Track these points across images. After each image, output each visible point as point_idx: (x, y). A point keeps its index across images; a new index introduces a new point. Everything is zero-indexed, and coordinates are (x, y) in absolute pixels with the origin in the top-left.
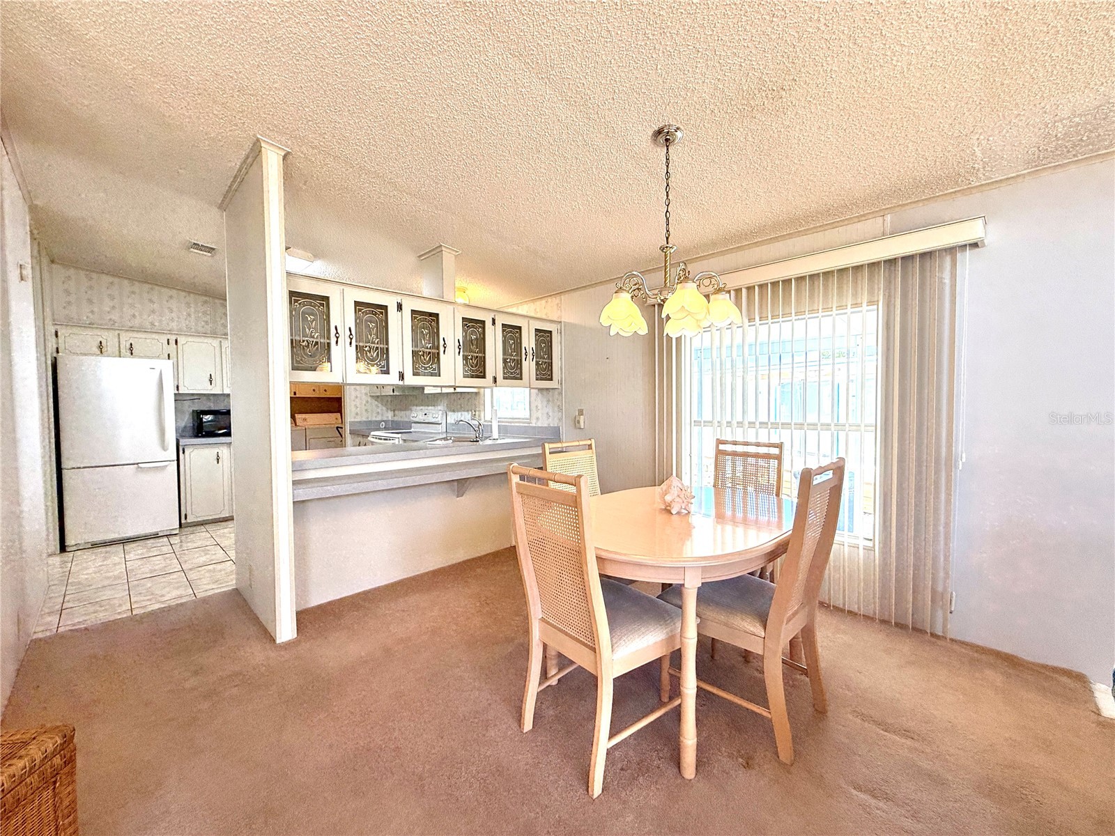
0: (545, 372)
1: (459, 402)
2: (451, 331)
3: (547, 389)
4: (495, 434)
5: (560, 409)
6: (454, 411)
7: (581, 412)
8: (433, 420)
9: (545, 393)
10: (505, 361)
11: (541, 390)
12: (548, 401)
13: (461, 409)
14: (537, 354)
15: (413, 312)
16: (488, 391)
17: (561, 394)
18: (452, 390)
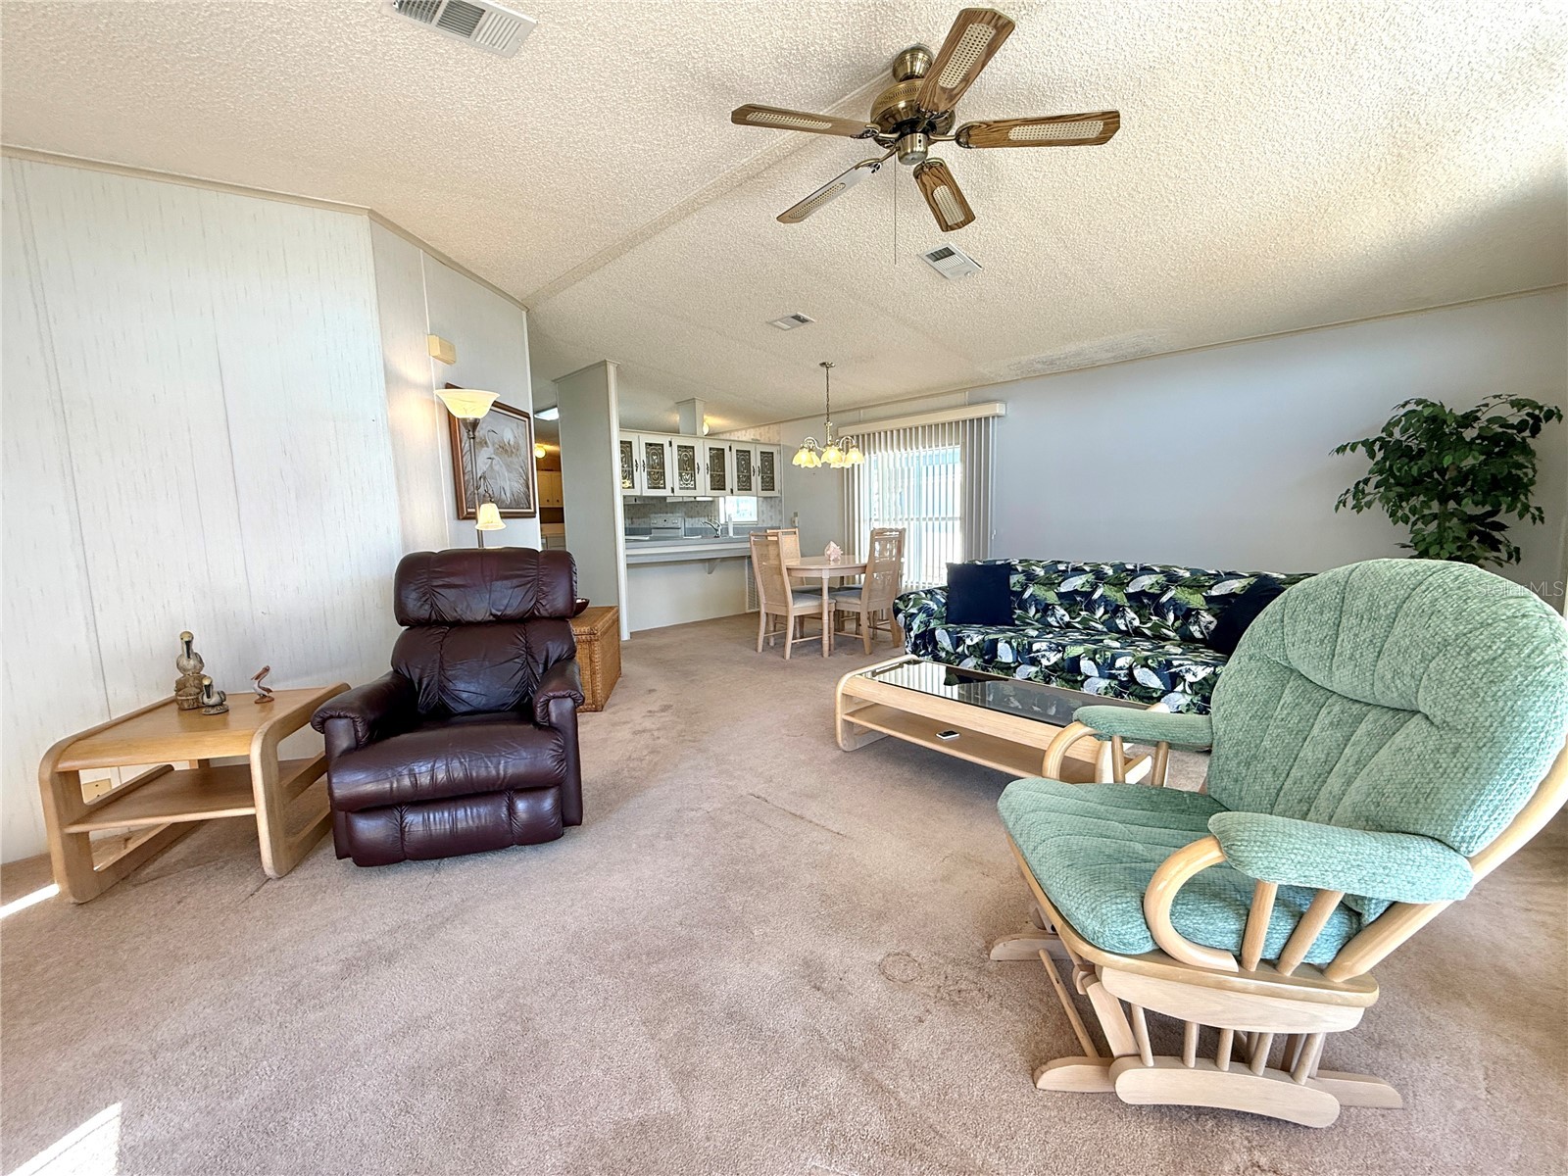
0: (769, 484)
1: (697, 509)
2: (702, 458)
3: (771, 497)
4: (731, 534)
5: (780, 512)
6: (692, 517)
7: (796, 515)
8: (672, 526)
9: (769, 500)
10: (738, 476)
11: (765, 498)
12: (772, 507)
13: (698, 515)
14: (762, 471)
15: (679, 446)
16: (721, 500)
17: (781, 501)
18: (693, 499)
